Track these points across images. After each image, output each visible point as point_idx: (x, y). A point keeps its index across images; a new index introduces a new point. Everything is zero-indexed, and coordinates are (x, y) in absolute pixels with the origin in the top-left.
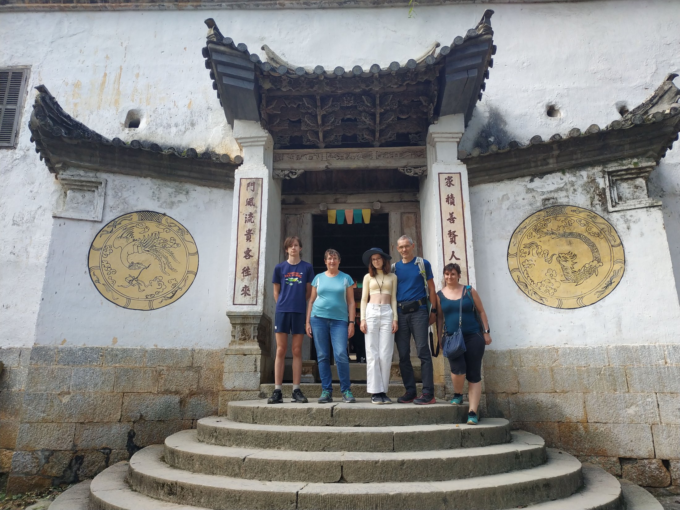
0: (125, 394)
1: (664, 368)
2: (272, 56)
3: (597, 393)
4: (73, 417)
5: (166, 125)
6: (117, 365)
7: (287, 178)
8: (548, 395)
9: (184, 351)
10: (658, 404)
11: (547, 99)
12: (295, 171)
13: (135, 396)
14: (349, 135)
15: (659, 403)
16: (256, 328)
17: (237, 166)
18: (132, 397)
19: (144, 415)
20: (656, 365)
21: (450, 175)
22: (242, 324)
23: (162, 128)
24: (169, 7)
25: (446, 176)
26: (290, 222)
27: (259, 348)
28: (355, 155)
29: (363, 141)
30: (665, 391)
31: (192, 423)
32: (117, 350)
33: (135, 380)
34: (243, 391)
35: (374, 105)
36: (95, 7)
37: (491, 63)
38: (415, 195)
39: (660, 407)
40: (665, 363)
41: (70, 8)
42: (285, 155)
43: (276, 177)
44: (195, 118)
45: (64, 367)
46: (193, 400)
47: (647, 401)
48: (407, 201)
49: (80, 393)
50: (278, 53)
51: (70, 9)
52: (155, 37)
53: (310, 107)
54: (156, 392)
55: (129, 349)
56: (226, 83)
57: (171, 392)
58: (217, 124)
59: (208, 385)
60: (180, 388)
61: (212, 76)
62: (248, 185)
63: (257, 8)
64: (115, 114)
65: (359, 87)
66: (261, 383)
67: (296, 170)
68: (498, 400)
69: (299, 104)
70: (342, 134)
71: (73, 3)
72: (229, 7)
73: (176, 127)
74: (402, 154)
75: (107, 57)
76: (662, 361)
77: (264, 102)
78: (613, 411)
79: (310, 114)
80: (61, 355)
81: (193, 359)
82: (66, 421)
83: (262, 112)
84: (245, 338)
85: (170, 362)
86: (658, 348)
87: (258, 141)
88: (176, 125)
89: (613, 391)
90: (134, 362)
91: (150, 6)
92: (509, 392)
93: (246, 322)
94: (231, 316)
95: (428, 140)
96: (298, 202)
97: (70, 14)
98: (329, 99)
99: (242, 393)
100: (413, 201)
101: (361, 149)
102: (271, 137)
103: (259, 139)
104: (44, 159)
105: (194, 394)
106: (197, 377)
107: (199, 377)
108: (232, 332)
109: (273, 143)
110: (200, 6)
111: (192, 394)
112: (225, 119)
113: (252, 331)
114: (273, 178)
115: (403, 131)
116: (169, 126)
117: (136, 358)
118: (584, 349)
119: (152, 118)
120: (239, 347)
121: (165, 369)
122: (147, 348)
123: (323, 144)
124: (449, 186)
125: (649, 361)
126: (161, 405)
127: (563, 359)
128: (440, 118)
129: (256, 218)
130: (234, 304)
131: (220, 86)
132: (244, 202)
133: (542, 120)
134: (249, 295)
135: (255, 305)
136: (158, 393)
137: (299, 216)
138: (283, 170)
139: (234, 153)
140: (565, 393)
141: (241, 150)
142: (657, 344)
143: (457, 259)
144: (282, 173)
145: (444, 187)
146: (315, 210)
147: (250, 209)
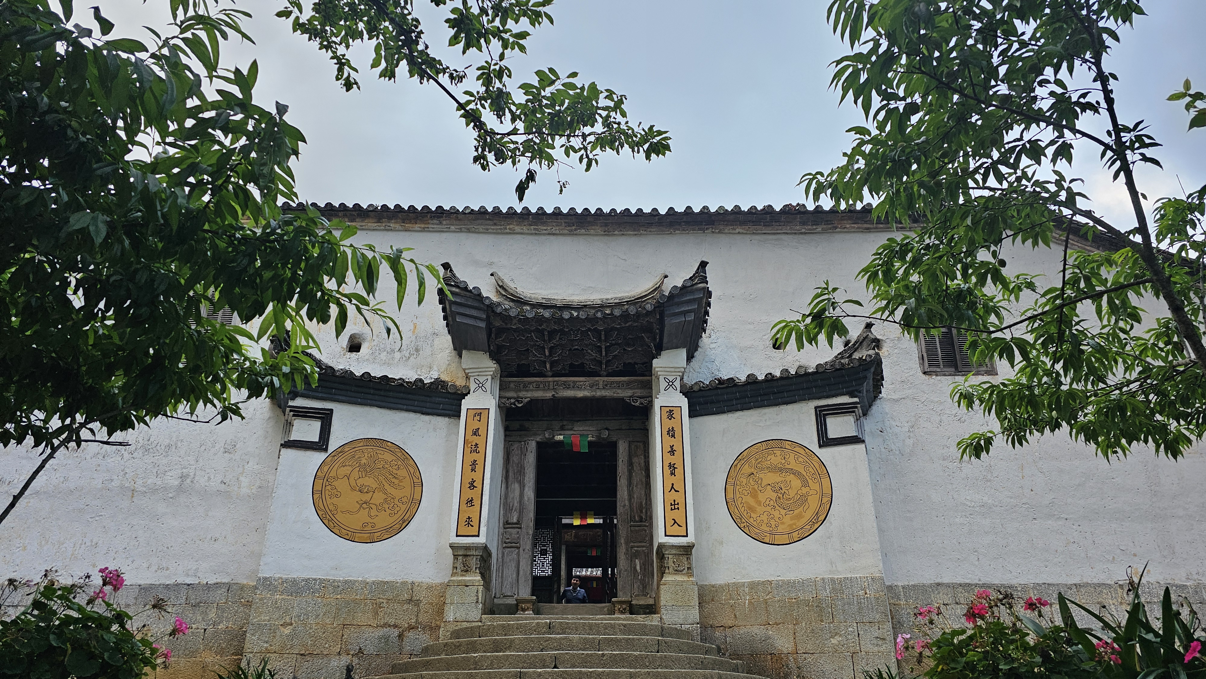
0: (345, 627)
1: (864, 599)
2: (501, 284)
3: (806, 624)
4: (294, 648)
5: (389, 350)
6: (339, 597)
7: (514, 407)
8: (762, 628)
9: (404, 583)
11: (772, 333)
12: (521, 400)
13: (355, 629)
14: (576, 364)
16: (478, 560)
17: (464, 396)
18: (352, 630)
19: (363, 648)
20: (857, 596)
21: (671, 409)
22: (465, 555)
23: (385, 354)
24: (395, 228)
25: (668, 409)
26: (513, 450)
27: (481, 580)
28: (581, 383)
29: (589, 371)
30: (865, 621)
32: (339, 581)
33: (355, 613)
34: (465, 622)
35: (600, 340)
38: (644, 423)
39: (860, 637)
40: (864, 594)
42: (511, 383)
43: (502, 405)
44: (420, 344)
45: (287, 598)
46: (411, 634)
47: (849, 632)
48: (634, 430)
49: (302, 624)
50: (507, 280)
53: (538, 340)
54: (375, 625)
55: (351, 581)
56: (458, 319)
57: (390, 626)
58: (442, 350)
59: (427, 619)
60: (398, 622)
61: (444, 310)
62: (475, 416)
63: (487, 232)
65: (585, 326)
66: (483, 614)
67: (522, 398)
69: (527, 337)
70: (569, 363)
72: (457, 230)
73: (400, 352)
74: (629, 383)
76: (862, 592)
77: (493, 336)
78: (819, 641)
79: (538, 346)
80: (285, 585)
81: (412, 592)
82: (287, 652)
83: (491, 345)
84: (466, 570)
85: (390, 595)
86: (859, 580)
87: (485, 372)
89: (820, 623)
90: (354, 594)
91: (376, 226)
92: (726, 626)
93: (468, 554)
94: (452, 546)
95: (652, 372)
96: (522, 429)
98: (557, 335)
100: (641, 429)
101: (588, 378)
102: (498, 366)
103: (486, 370)
105: (413, 628)
106: (416, 611)
107: (418, 611)
108: (454, 563)
109: (499, 372)
110: (428, 228)
111: (411, 628)
112: (452, 345)
113: (473, 562)
114: (499, 407)
115: (630, 362)
116: (393, 351)
117: (357, 590)
118: (794, 582)
119: (375, 343)
120: (461, 578)
121: (385, 601)
122: (368, 580)
123: (550, 374)
124: (670, 419)
125: (851, 592)
126: (380, 638)
127: (776, 592)
128: (663, 353)
129: (481, 449)
130: (457, 536)
131: (450, 319)
132: (470, 432)
133: (767, 353)
134: (472, 526)
135: (478, 536)
136: (378, 626)
137: (523, 443)
138: (508, 398)
139: (460, 382)
140: (777, 625)
141: (468, 378)
142: (858, 576)
143: (676, 491)
144: (508, 402)
145: (666, 420)
146: (541, 437)
147: (475, 439)
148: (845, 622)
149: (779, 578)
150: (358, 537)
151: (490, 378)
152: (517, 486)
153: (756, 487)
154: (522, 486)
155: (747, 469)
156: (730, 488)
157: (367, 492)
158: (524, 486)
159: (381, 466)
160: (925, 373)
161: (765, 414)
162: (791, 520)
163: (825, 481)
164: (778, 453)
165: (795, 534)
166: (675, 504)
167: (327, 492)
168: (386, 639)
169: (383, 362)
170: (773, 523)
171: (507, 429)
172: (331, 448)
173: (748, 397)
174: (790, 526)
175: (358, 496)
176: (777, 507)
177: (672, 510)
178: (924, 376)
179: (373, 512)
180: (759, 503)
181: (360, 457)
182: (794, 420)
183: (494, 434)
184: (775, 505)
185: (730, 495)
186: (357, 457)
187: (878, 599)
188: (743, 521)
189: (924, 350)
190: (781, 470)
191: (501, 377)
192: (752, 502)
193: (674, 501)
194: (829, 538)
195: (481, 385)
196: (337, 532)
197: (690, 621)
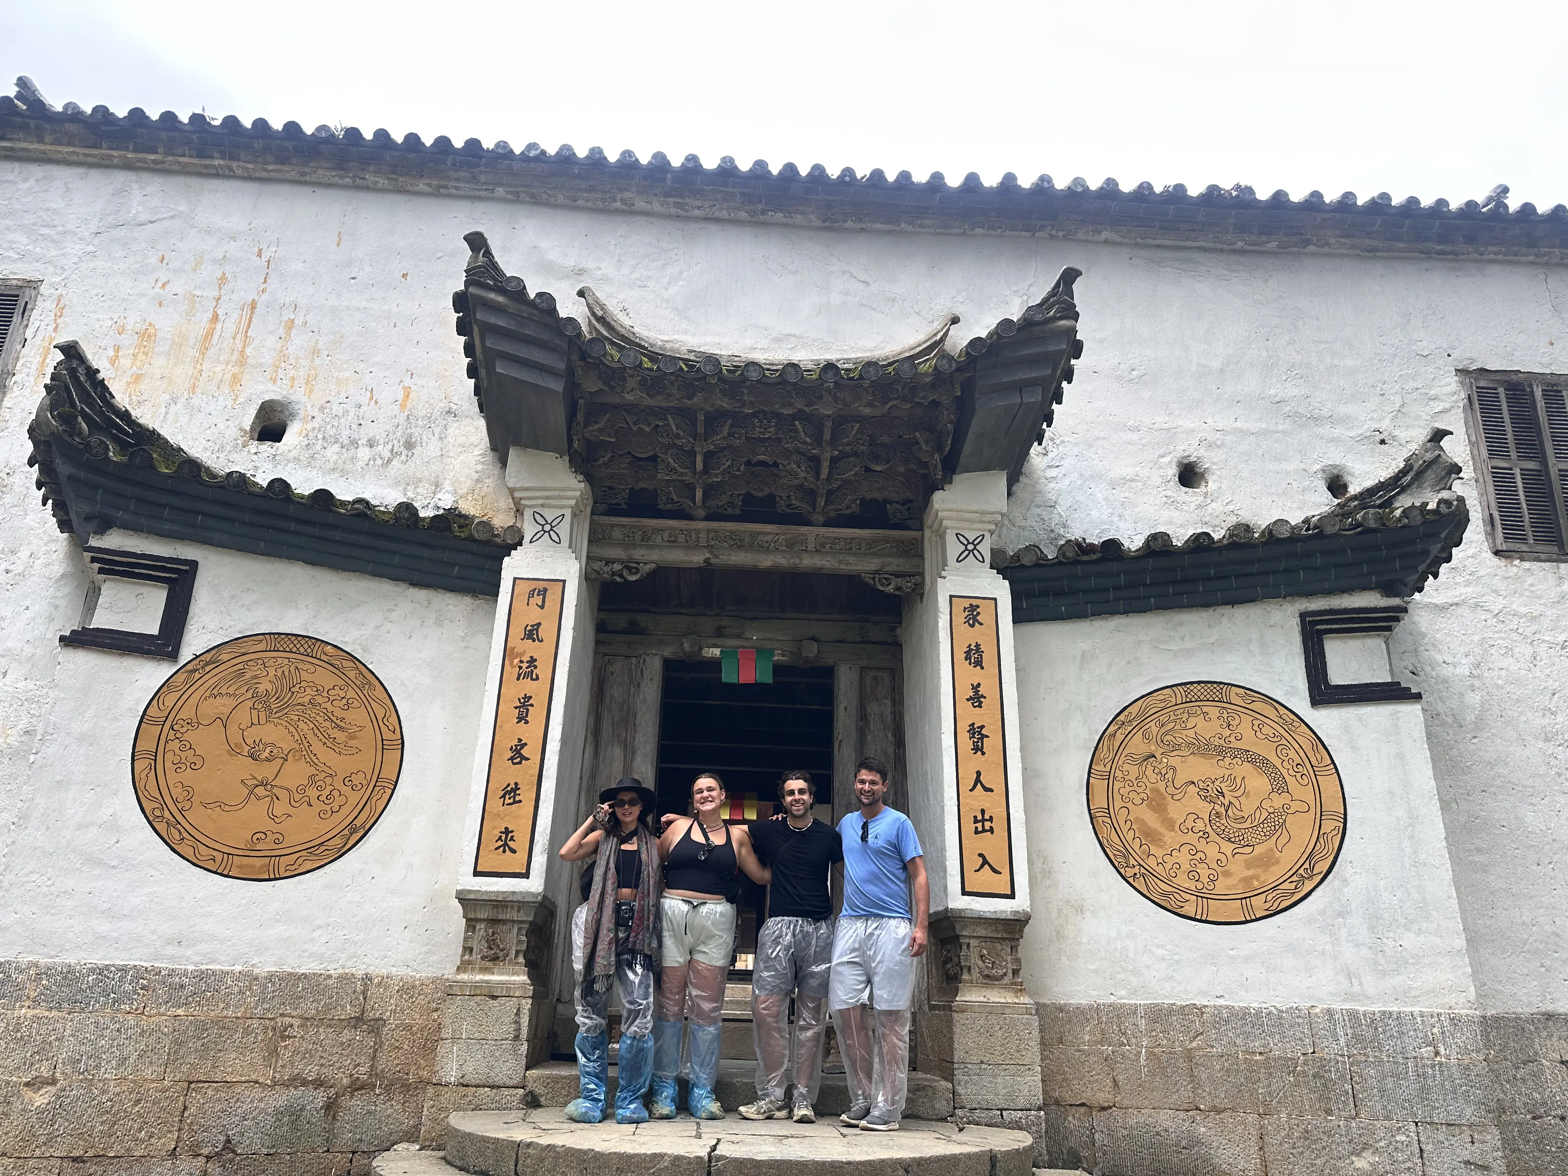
0: (193, 1086)
1: (1433, 1066)
2: (600, 313)
3: (1289, 1115)
4: (56, 1142)
5: (346, 442)
6: (180, 1012)
7: (618, 579)
8: (1182, 1115)
9: (345, 979)
10: (1421, 1150)
11: (1181, 448)
12: (636, 565)
13: (217, 1090)
14: (759, 495)
15: (1423, 1146)
16: (524, 932)
17: (508, 549)
18: (210, 1092)
19: (237, 1139)
20: (1415, 1058)
21: (975, 602)
22: (492, 920)
23: (336, 448)
24: (376, 183)
25: (967, 603)
26: (612, 674)
27: (529, 982)
28: (769, 538)
29: (787, 510)
30: (1436, 1120)
31: (351, 1161)
32: (185, 974)
33: (220, 1051)
34: (484, 1086)
35: (818, 440)
36: (206, 167)
37: (1069, 376)
38: (893, 629)
39: (1425, 1155)
40: (1433, 1054)
41: (147, 163)
42: (615, 529)
43: (594, 575)
44: (416, 431)
45: (47, 1014)
46: (357, 1104)
47: (1397, 1142)
48: (874, 643)
49: (81, 1081)
50: (614, 308)
51: (146, 165)
52: (338, 244)
53: (682, 434)
54: (269, 1082)
55: (214, 973)
56: (502, 371)
57: (305, 1083)
58: (464, 448)
59: (397, 1064)
60: (328, 1072)
61: (469, 350)
62: (531, 594)
63: (573, 204)
64: (229, 407)
65: (791, 404)
66: (528, 1068)
67: (638, 563)
68: (1069, 1122)
69: (657, 425)
70: (744, 492)
71: (157, 153)
72: (510, 197)
73: (371, 447)
74: (871, 544)
75: (223, 279)
76: (1428, 1048)
77: (580, 417)
78: (1323, 1160)
79: (680, 448)
80: (44, 982)
81: (365, 998)
82: (38, 1152)
83: (575, 438)
84: (494, 957)
85: (309, 1008)
86: (1419, 1019)
87: (559, 498)
88: (371, 444)
89: (1323, 1115)
90: (222, 1005)
91: (334, 176)
92: (1095, 1103)
93: (500, 917)
94: (466, 900)
95: (928, 521)
96: (633, 629)
97: (145, 176)
98: (725, 422)
99: (482, 1090)
100: (886, 643)
101: (784, 527)
102: (589, 488)
103: (562, 494)
104: (50, 501)
105: (361, 1088)
106: (372, 1044)
107: (375, 1044)
108: (466, 939)
109: (591, 502)
110: (446, 187)
111: (357, 1087)
112: (487, 439)
113: (512, 938)
114: (587, 577)
115: (875, 495)
116: (354, 443)
117: (228, 994)
118: (1259, 1012)
119: (316, 424)
120: (479, 977)
121: (296, 1022)
122: (257, 971)
123: (702, 513)
124: (972, 626)
125: (1399, 1049)
126: (279, 1114)
127: (1213, 1033)
128: (956, 478)
129: (542, 671)
130: (476, 873)
131: (483, 373)
132: (518, 632)
133: (1169, 493)
134: (513, 851)
135: (526, 875)
136: (275, 1084)
137: (634, 660)
138: (609, 562)
139: (501, 520)
140: (1219, 1112)
141: (519, 511)
142: (1416, 1009)
143: (987, 789)
144: (606, 569)
145: (962, 629)
146: (671, 649)
147: (530, 649)
148: (1387, 1118)
149: (1222, 1002)
150: (239, 867)
151: (568, 513)
152: (617, 752)
153: (1162, 786)
154: (629, 753)
155: (1138, 745)
156: (1099, 786)
157: (268, 760)
158: (634, 753)
159: (306, 700)
160: (1497, 553)
161: (1181, 624)
162: (1248, 868)
163: (1328, 784)
164: (1213, 712)
165: (1258, 902)
166: (983, 820)
167: (169, 755)
168: (294, 1114)
169: (331, 466)
170: (1203, 871)
171: (601, 628)
172: (186, 654)
173: (1145, 585)
174: (1246, 880)
175: (243, 768)
176: (1213, 836)
177: (977, 832)
178: (1495, 560)
179: (280, 808)
180: (1170, 824)
181: (256, 677)
182: (1251, 640)
183: (574, 639)
184: (1209, 829)
185: (1100, 801)
186: (248, 675)
187: (1467, 1068)
188: (1132, 861)
189: (1493, 504)
190: (1221, 752)
191: (593, 513)
192: (1152, 819)
193: (983, 812)
194: (1340, 914)
195: (547, 528)
196: (189, 852)
197: (1021, 1103)
